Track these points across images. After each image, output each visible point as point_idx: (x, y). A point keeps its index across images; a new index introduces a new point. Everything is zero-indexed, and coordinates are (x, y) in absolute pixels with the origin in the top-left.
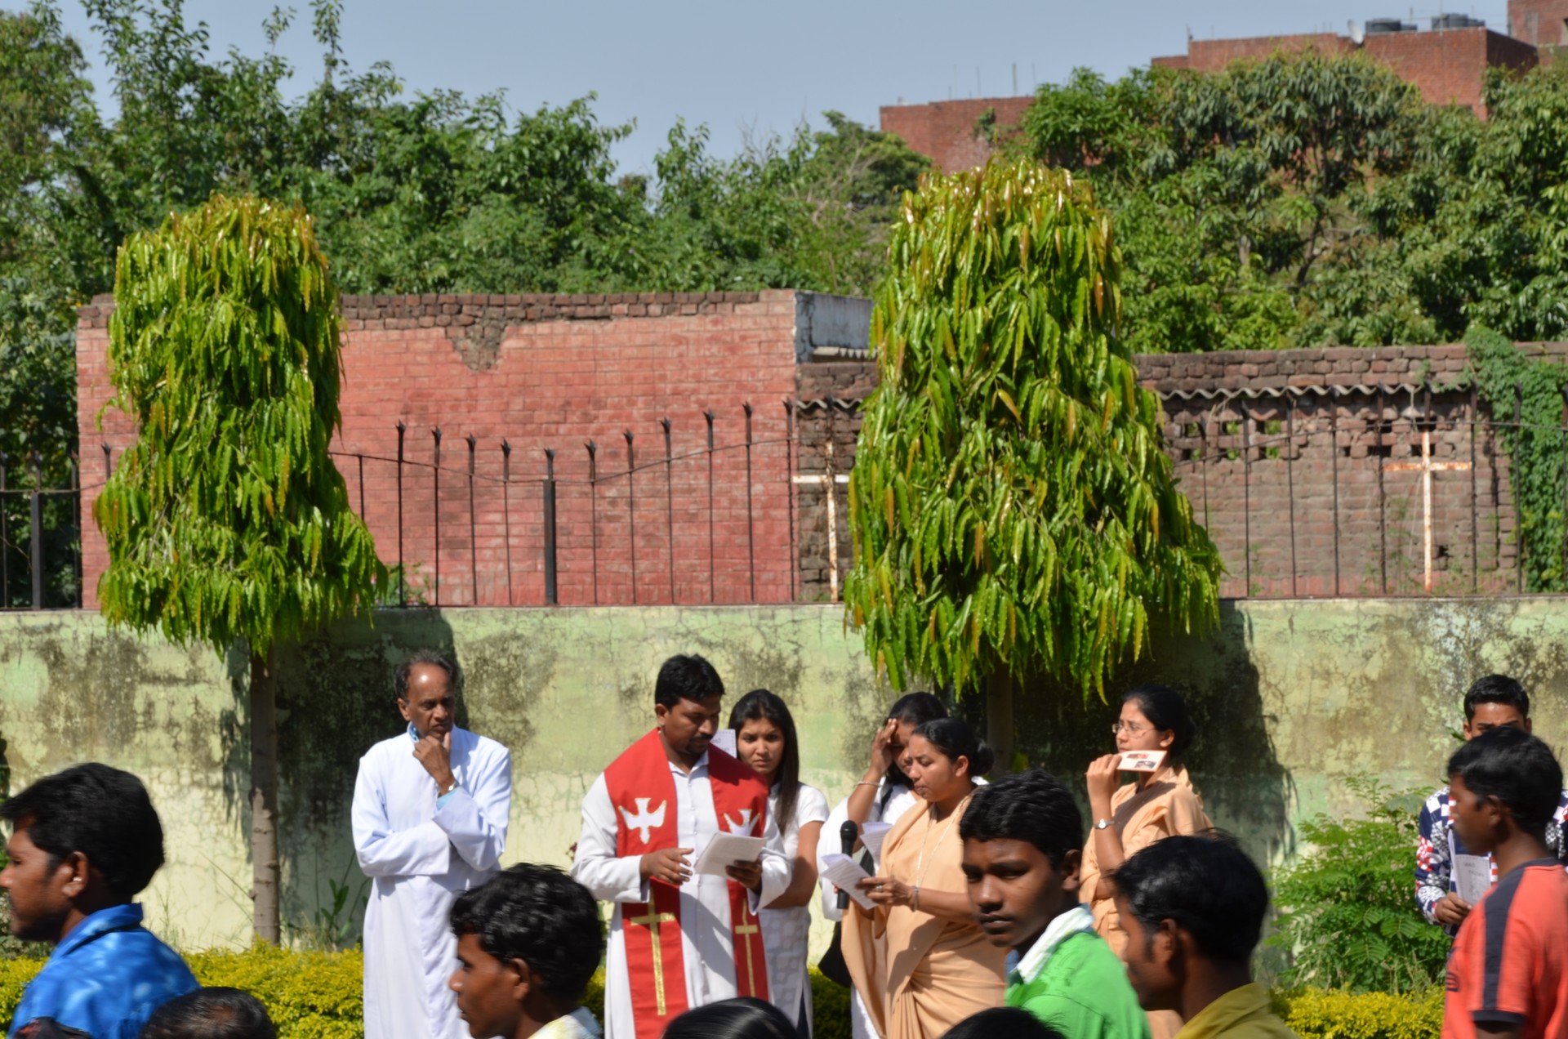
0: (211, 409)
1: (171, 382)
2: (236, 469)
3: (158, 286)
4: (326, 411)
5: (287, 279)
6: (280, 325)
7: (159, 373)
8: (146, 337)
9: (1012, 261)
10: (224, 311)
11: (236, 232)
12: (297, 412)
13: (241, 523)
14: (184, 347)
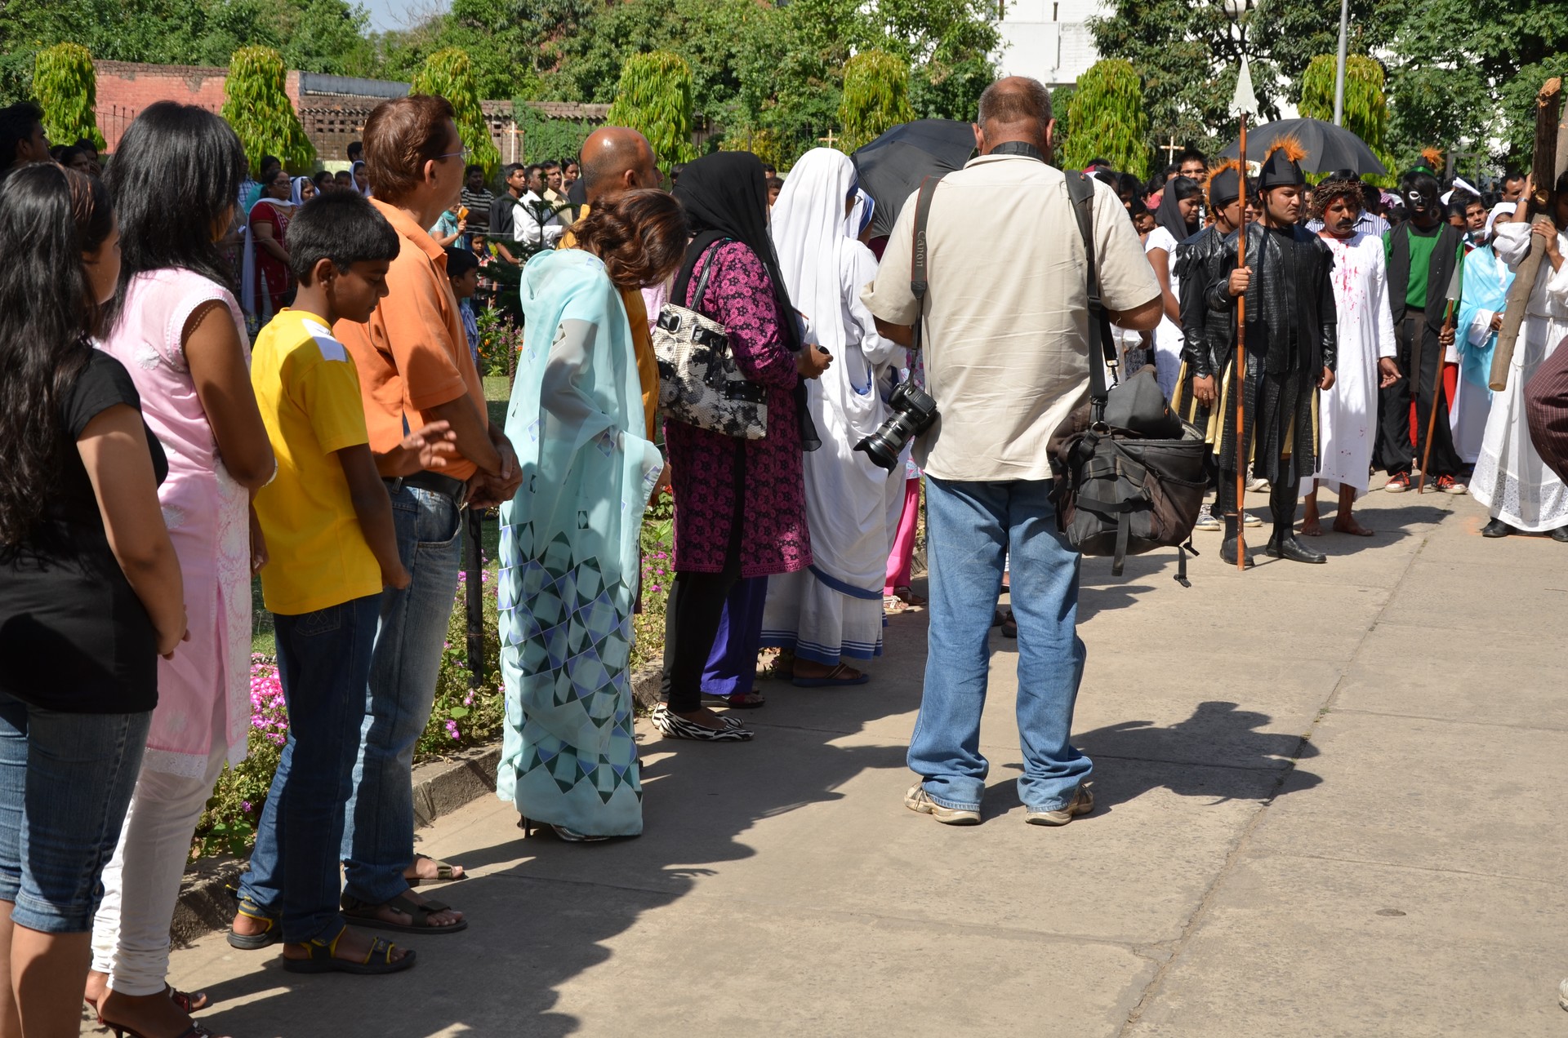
0: (60, 98)
1: (49, 91)
2: (66, 114)
3: (46, 65)
4: (91, 99)
5: (80, 65)
6: (78, 77)
7: (46, 88)
8: (43, 79)
9: (255, 72)
10: (63, 73)
11: (67, 52)
12: (82, 100)
13: (67, 128)
14: (53, 81)
